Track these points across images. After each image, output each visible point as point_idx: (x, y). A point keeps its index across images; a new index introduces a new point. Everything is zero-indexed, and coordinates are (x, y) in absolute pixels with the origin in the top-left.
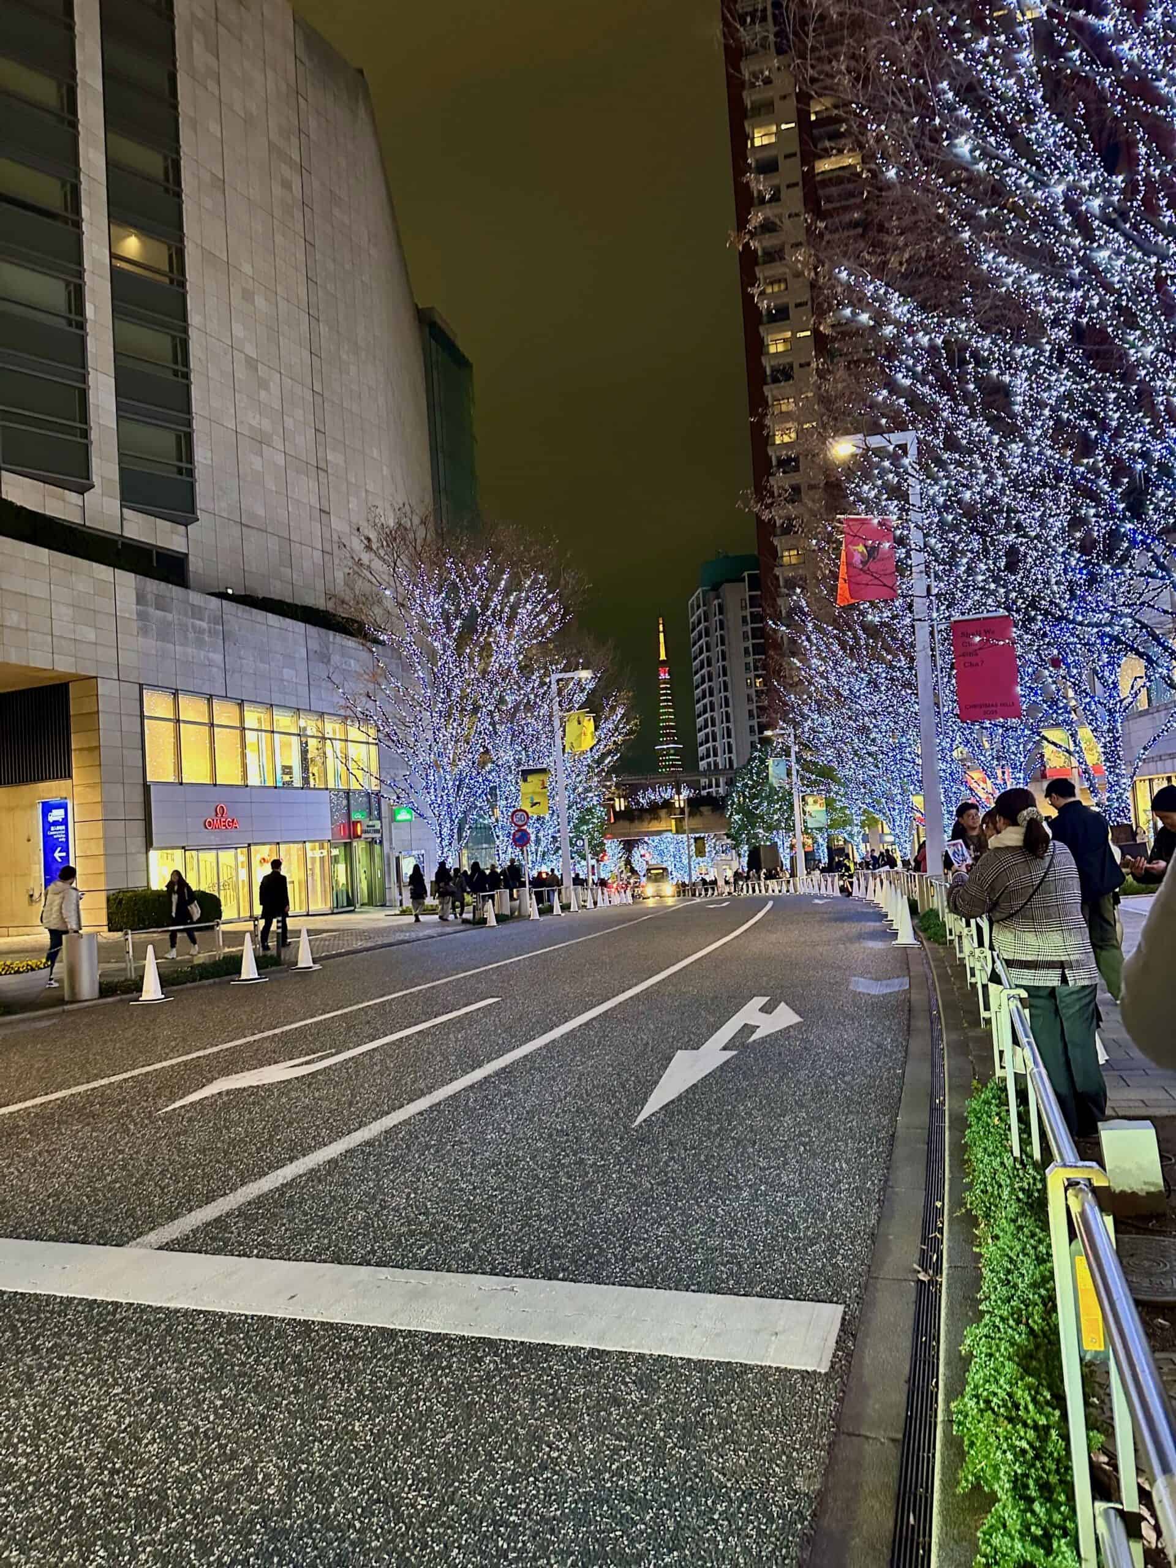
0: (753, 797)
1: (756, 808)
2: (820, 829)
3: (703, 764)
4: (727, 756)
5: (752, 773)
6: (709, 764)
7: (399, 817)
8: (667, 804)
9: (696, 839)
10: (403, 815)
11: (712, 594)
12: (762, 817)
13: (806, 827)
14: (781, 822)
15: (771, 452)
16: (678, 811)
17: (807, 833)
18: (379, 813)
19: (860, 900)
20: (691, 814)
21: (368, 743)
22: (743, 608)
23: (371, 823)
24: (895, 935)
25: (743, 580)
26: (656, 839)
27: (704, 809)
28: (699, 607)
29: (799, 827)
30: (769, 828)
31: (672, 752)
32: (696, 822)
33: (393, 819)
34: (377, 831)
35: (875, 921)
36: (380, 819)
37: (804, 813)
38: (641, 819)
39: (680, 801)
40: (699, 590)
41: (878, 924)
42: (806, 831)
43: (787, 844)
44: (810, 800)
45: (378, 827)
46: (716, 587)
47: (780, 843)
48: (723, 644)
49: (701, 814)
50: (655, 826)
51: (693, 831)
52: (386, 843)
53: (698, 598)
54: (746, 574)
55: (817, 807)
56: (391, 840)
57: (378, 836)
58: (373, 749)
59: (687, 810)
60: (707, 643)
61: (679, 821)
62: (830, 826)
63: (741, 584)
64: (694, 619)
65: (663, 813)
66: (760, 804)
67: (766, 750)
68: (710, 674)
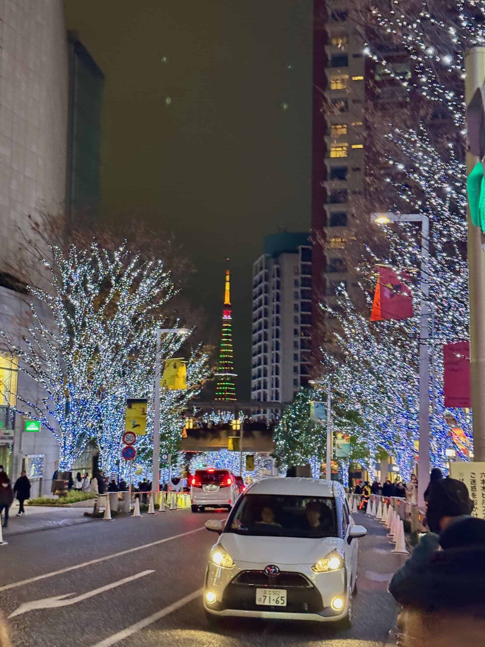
0: (294, 428)
1: (297, 436)
2: (345, 458)
3: (254, 394)
4: (274, 389)
5: (295, 409)
6: (259, 394)
7: (28, 429)
8: (227, 427)
9: (248, 457)
10: (32, 427)
11: (272, 260)
12: (301, 444)
13: (334, 456)
14: (315, 449)
15: (327, 162)
16: (235, 433)
17: (335, 460)
18: (13, 424)
19: (373, 517)
20: (245, 436)
21: (10, 369)
22: (297, 273)
23: (7, 431)
24: (393, 546)
25: (297, 252)
26: (215, 453)
27: (256, 433)
28: (261, 269)
29: (329, 455)
30: (306, 453)
31: (228, 379)
32: (249, 443)
33: (23, 428)
34: (11, 438)
35: (381, 535)
36: (13, 428)
37: (334, 444)
38: (205, 437)
39: (237, 424)
40: (263, 256)
41: (383, 537)
42: (335, 459)
43: (318, 466)
44: (339, 436)
45: (12, 435)
46: (276, 255)
47: (312, 465)
48: (278, 300)
49: (253, 436)
50: (216, 443)
51: (245, 449)
52: (16, 448)
53: (261, 262)
54: (300, 247)
55: (344, 442)
56: (20, 446)
57: (11, 442)
58: (15, 374)
59: (242, 433)
60: (266, 298)
61: (235, 441)
62: (352, 457)
63: (296, 255)
64: (257, 278)
65: (223, 433)
66: (300, 434)
67: (307, 392)
68: (266, 322)
